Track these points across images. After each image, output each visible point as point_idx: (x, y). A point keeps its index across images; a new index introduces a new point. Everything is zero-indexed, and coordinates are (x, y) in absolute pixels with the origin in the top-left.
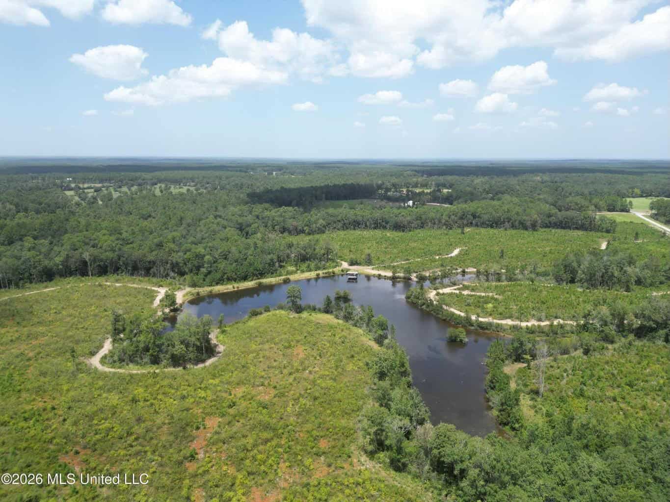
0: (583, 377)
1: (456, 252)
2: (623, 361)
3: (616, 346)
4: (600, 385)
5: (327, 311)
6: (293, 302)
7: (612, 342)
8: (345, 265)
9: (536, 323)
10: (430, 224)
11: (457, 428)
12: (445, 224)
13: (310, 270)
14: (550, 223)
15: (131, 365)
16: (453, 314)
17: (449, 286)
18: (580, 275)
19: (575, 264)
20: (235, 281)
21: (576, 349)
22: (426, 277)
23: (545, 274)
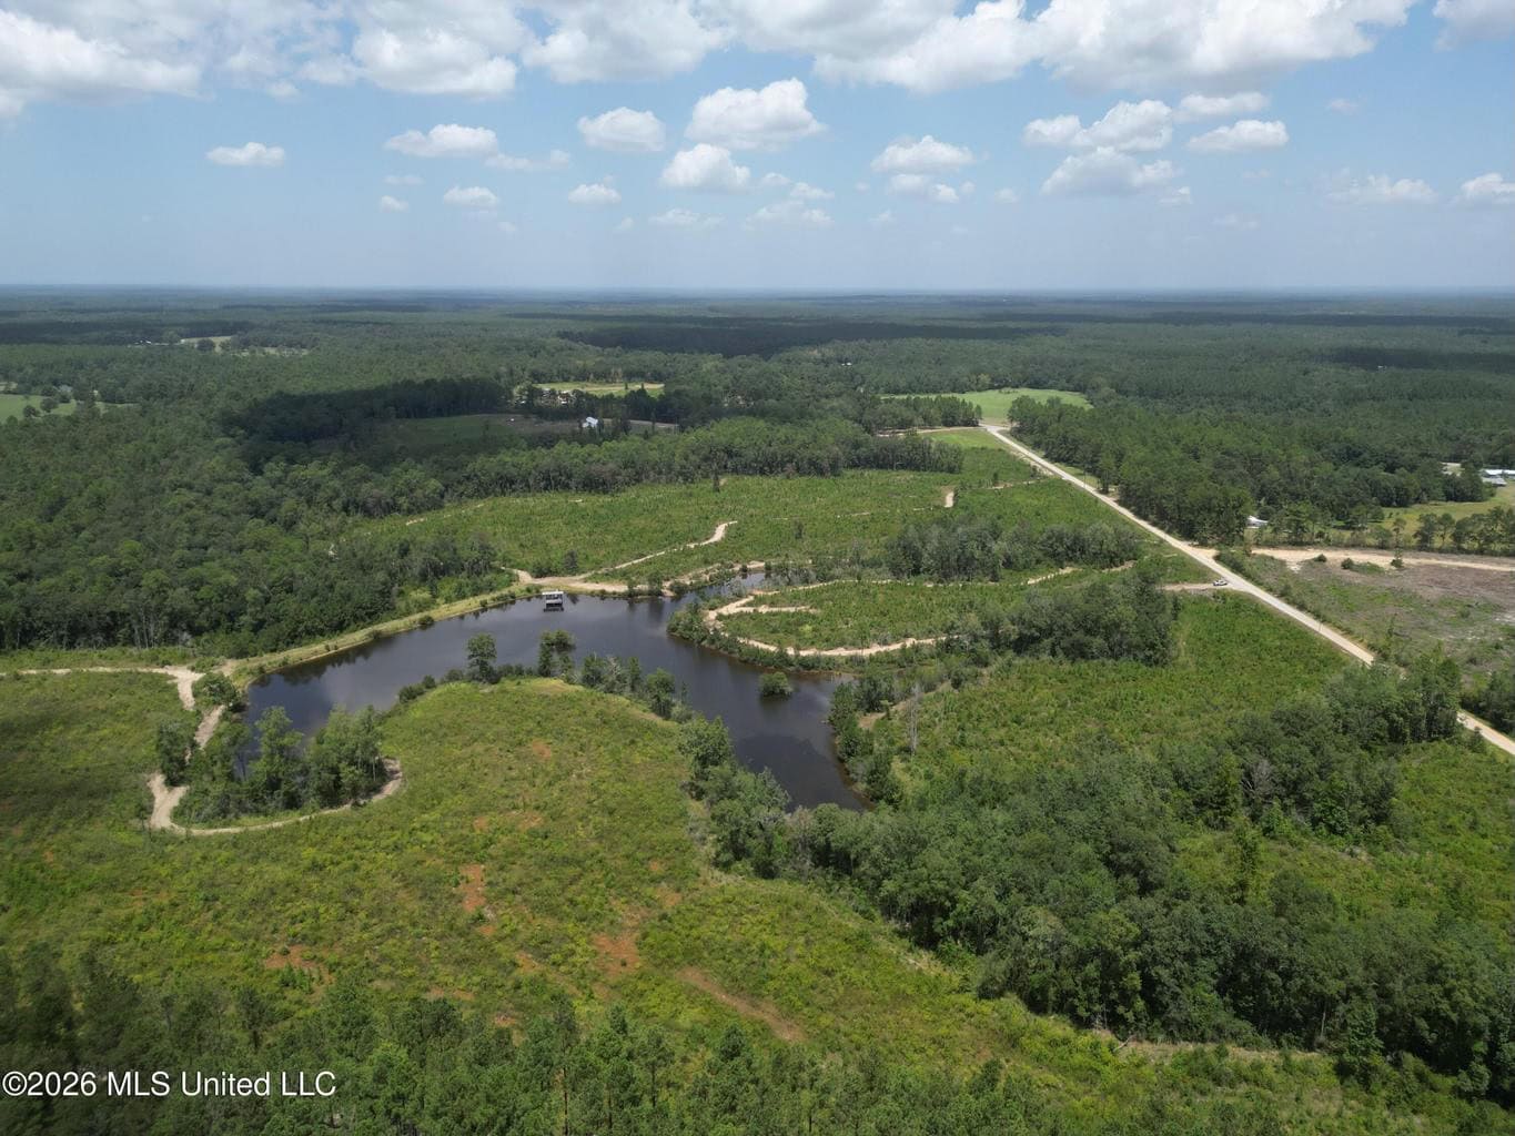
0: (959, 720)
1: (720, 533)
2: (1003, 690)
3: (992, 668)
4: (982, 726)
5: (545, 672)
6: (483, 665)
7: (986, 665)
8: (525, 578)
9: (883, 649)
10: (652, 474)
11: (841, 808)
12: (681, 474)
13: (463, 597)
14: (859, 458)
15: (245, 818)
16: (757, 650)
17: (733, 601)
18: (926, 561)
19: (919, 545)
20: (322, 635)
21: (942, 681)
22: (686, 586)
23: (875, 564)
